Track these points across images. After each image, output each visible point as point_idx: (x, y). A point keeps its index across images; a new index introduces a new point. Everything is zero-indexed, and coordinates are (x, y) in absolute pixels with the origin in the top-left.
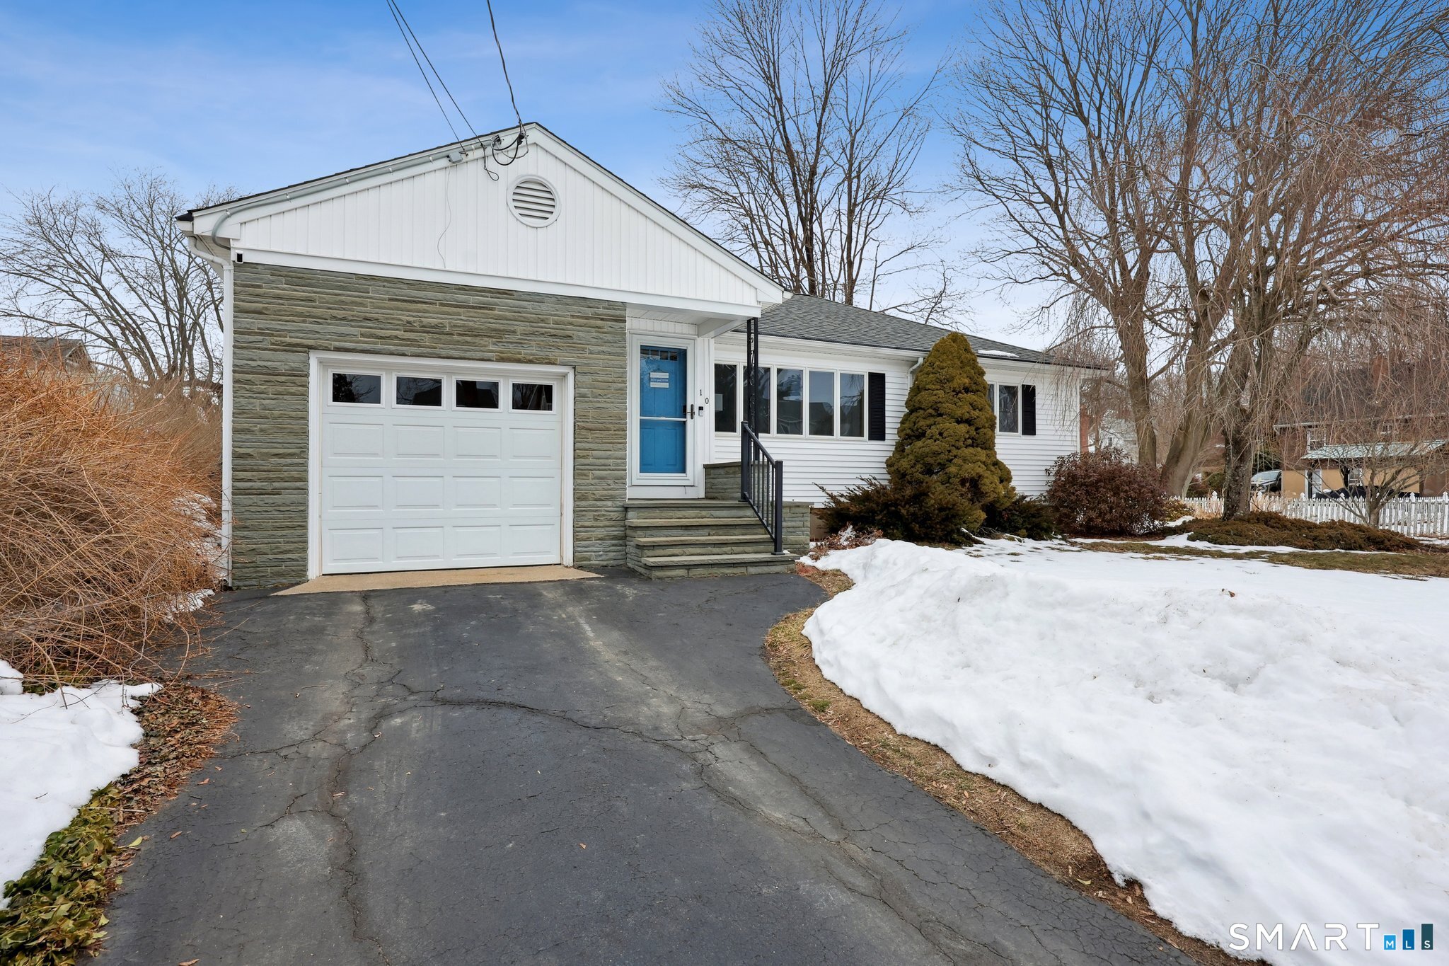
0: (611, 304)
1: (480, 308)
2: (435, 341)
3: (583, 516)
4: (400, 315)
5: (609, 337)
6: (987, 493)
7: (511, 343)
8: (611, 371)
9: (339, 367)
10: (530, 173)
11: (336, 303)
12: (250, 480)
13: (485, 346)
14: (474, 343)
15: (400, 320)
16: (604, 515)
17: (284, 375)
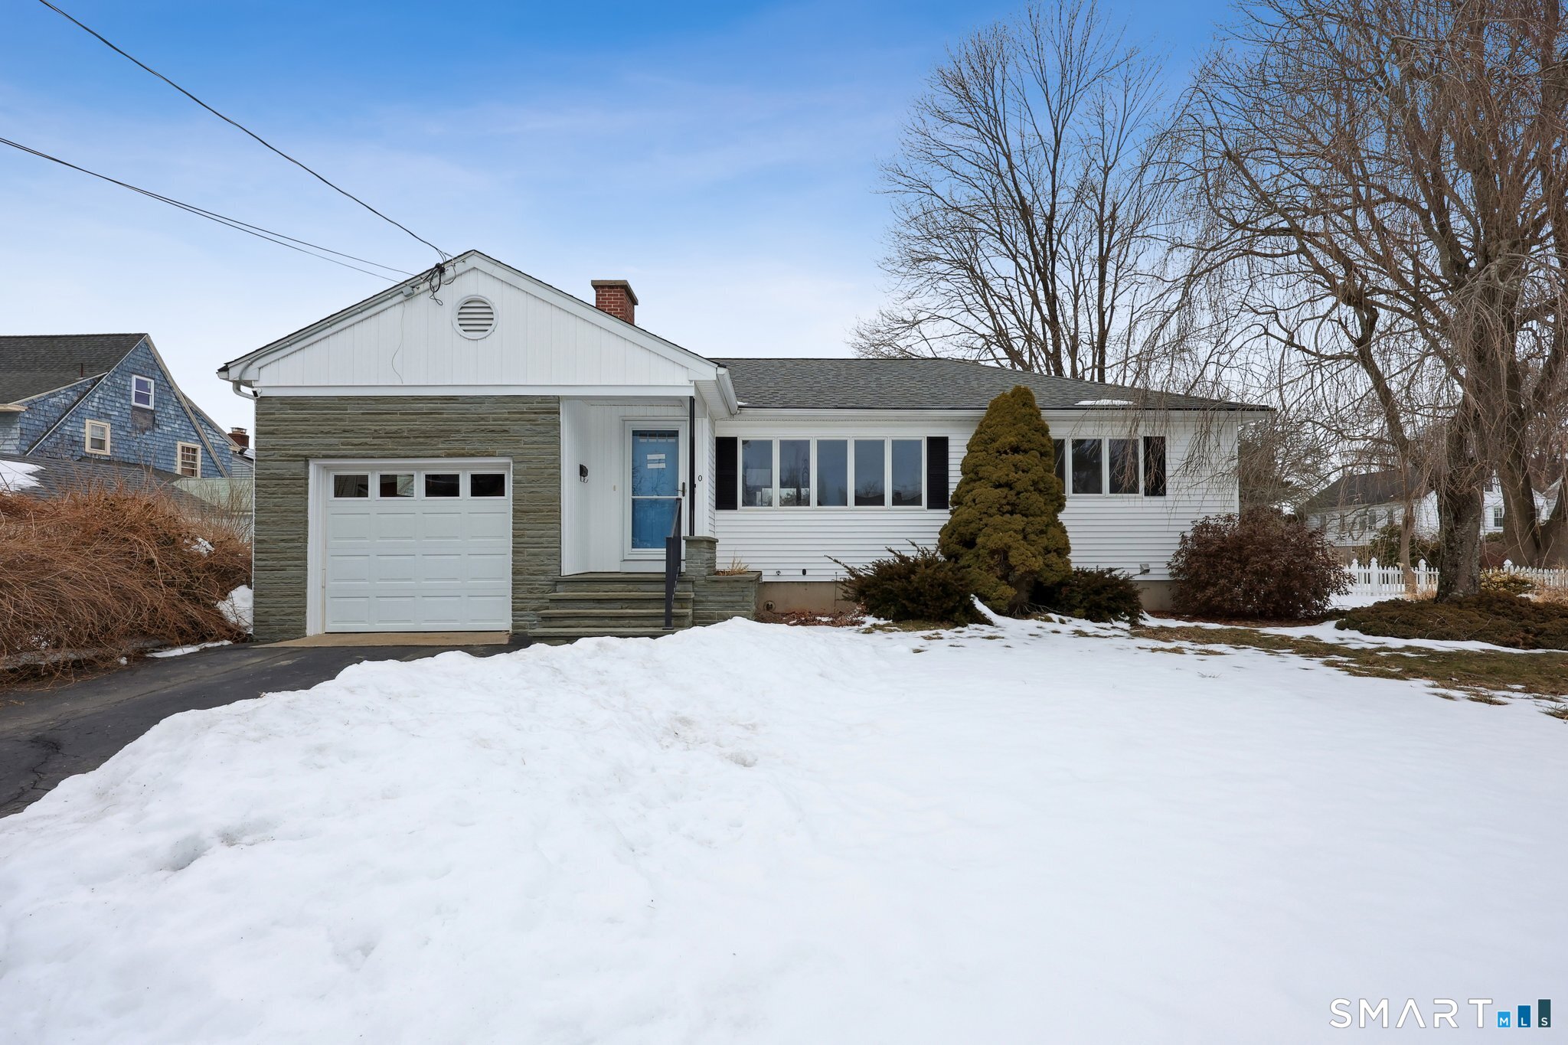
0: (545, 399)
1: (431, 413)
2: (396, 444)
3: (519, 588)
4: (370, 425)
5: (542, 429)
6: (1015, 566)
7: (457, 440)
8: (544, 458)
9: (338, 470)
10: (472, 294)
11: (324, 420)
12: (264, 560)
13: (435, 445)
14: (426, 443)
15: (369, 429)
16: (537, 588)
17: (288, 479)
